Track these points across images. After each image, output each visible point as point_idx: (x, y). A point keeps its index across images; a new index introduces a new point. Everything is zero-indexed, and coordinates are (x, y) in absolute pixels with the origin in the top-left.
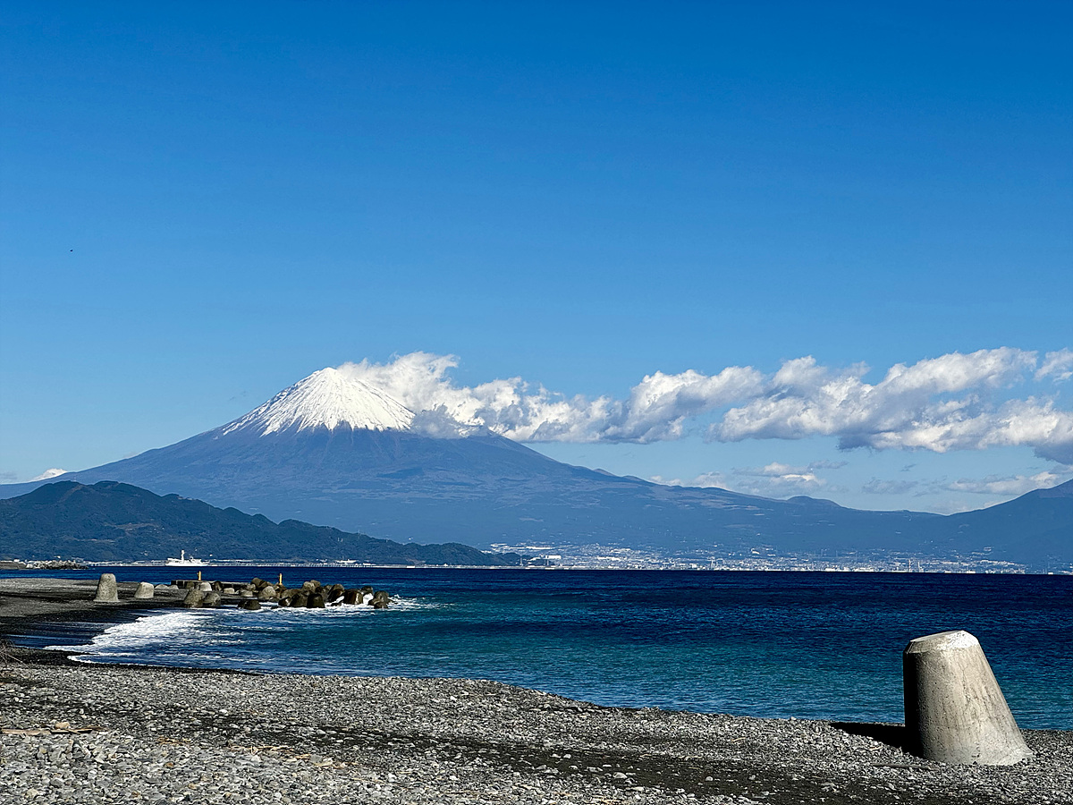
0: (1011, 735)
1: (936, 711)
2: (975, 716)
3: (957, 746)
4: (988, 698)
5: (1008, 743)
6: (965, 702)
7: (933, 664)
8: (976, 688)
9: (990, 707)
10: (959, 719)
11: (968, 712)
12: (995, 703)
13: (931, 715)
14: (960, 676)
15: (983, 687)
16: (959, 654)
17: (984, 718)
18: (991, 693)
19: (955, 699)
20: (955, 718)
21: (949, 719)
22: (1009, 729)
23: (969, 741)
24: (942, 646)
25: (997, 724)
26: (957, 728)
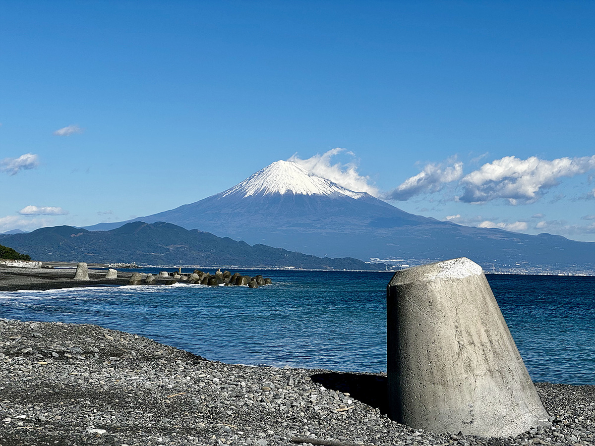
0: (519, 393)
1: (419, 360)
2: (469, 367)
3: (444, 408)
4: (488, 345)
5: (514, 405)
6: (457, 349)
7: (418, 300)
8: (473, 331)
9: (491, 356)
10: (448, 372)
11: (460, 363)
12: (499, 351)
13: (413, 366)
14: (451, 315)
15: (483, 330)
16: (451, 287)
17: (481, 370)
18: (494, 338)
19: (443, 345)
20: (442, 371)
21: (435, 372)
22: (517, 385)
23: (459, 402)
24: (431, 276)
25: (499, 380)
26: (444, 383)
